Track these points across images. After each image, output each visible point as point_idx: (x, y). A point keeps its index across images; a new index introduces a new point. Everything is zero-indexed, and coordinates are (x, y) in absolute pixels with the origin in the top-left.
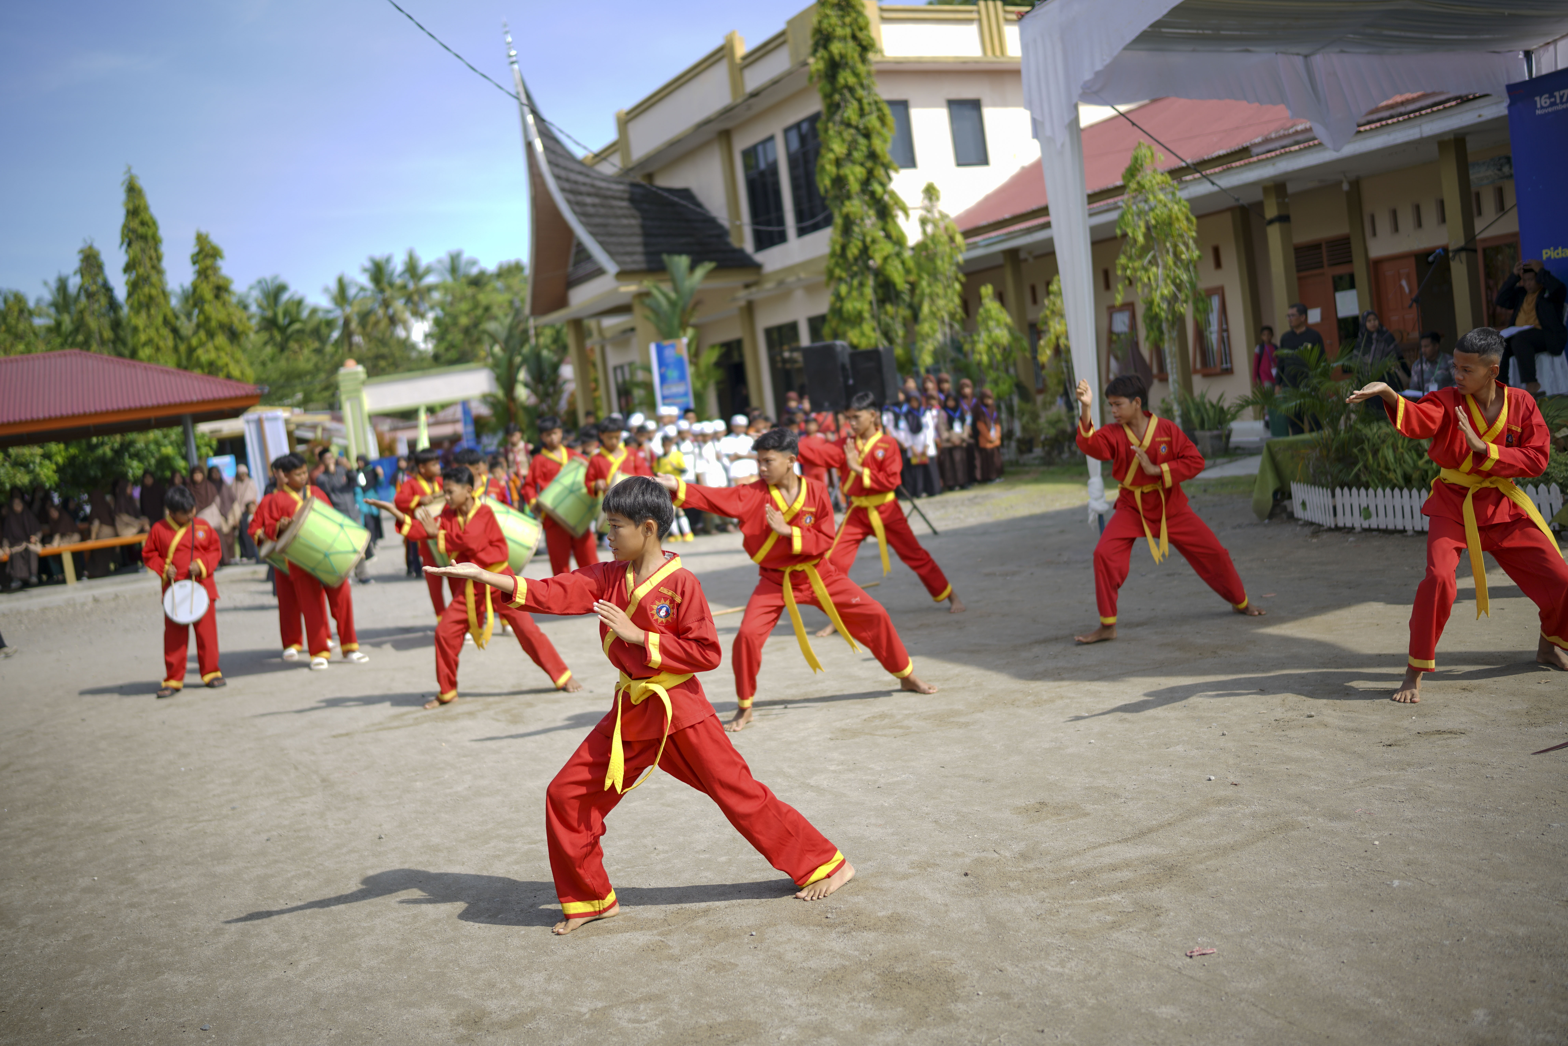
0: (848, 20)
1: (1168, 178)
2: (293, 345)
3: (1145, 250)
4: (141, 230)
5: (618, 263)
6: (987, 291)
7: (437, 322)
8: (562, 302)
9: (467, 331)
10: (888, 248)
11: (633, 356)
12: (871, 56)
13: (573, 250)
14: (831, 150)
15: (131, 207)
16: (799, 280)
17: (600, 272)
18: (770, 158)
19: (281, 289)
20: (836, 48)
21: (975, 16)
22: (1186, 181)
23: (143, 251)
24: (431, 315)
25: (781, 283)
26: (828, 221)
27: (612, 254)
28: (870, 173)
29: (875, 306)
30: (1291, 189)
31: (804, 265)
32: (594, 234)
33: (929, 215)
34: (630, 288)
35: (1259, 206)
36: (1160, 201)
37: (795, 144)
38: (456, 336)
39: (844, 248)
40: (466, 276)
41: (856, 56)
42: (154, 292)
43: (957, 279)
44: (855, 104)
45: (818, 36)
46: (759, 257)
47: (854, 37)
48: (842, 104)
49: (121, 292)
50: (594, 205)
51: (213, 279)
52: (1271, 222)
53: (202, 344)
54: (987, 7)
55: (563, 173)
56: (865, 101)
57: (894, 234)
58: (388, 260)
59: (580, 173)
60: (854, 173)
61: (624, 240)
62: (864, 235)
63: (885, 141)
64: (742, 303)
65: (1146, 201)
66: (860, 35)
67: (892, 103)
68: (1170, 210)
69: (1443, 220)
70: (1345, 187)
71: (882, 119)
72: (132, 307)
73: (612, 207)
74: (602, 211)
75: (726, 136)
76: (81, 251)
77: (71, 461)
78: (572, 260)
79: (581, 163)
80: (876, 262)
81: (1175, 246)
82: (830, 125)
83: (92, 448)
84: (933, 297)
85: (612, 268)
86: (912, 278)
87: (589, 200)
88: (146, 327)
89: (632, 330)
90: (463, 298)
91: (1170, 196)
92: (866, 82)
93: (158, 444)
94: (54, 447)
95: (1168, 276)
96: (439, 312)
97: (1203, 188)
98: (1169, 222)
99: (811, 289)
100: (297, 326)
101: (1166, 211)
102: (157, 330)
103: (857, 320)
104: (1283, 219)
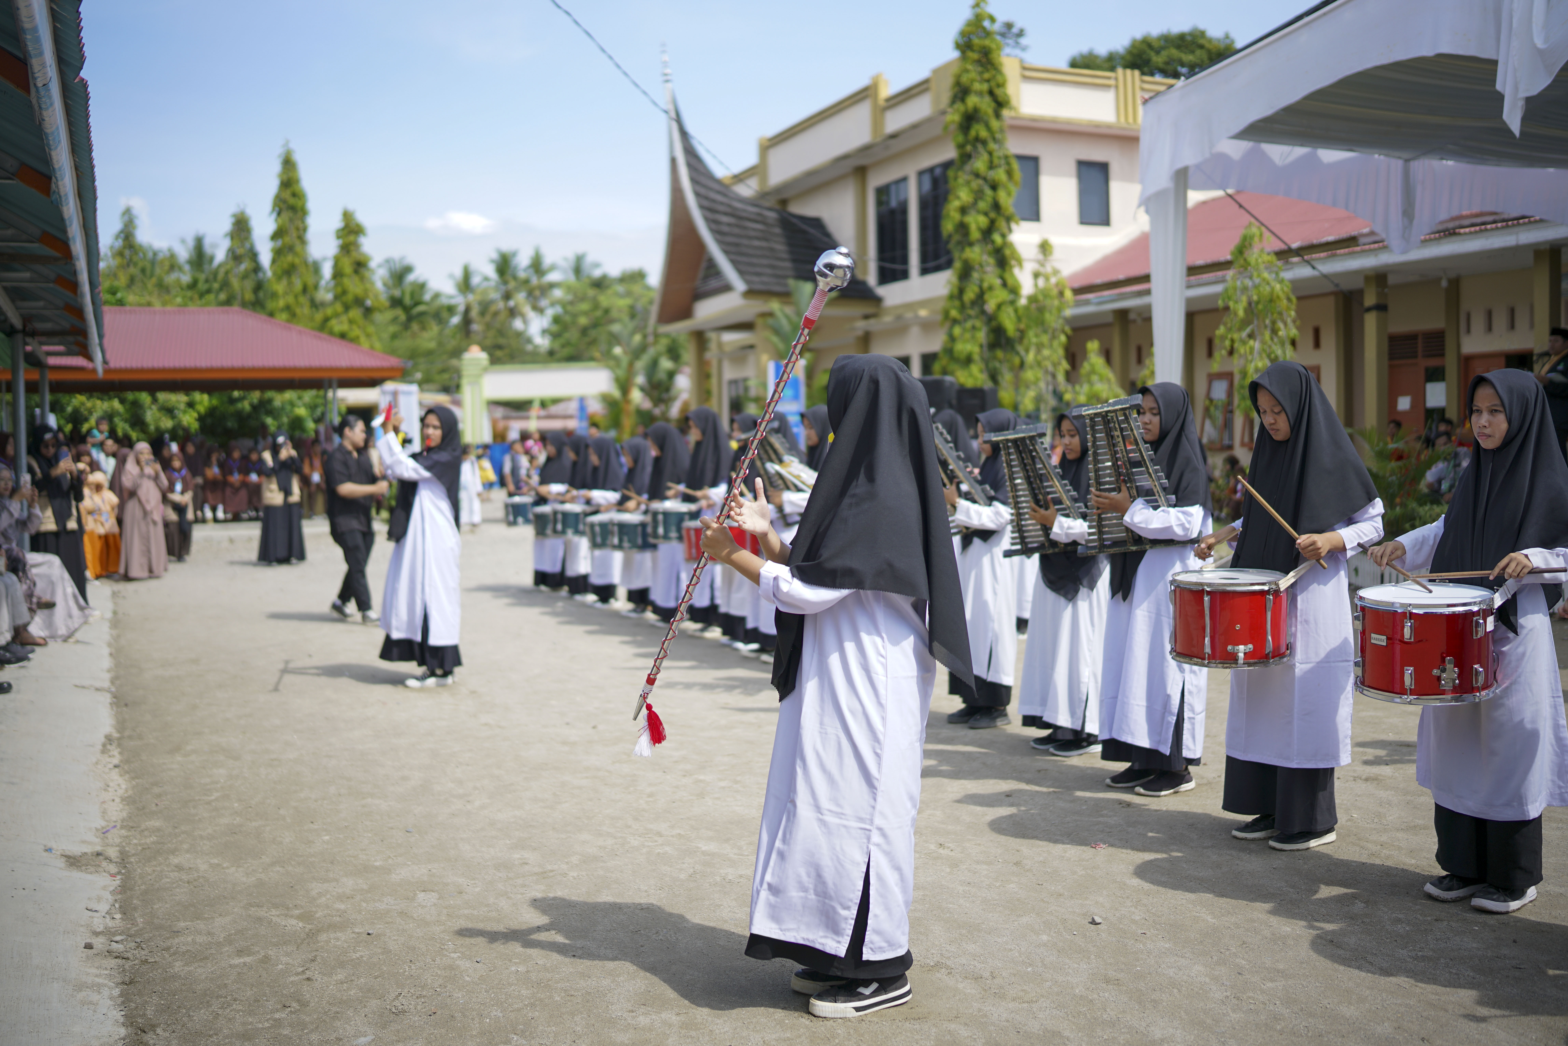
0: (986, 76)
1: (1273, 258)
2: (415, 326)
3: (1245, 323)
4: (292, 201)
5: (747, 282)
6: (1093, 346)
7: (556, 320)
8: (686, 313)
9: (584, 331)
10: (1001, 295)
11: (749, 371)
12: (1006, 113)
13: (704, 265)
14: (958, 198)
15: (285, 177)
16: (917, 317)
17: (727, 288)
18: (902, 197)
19: (408, 269)
20: (972, 101)
21: (1112, 82)
22: (1292, 263)
23: (291, 220)
24: (550, 312)
25: (899, 318)
26: (948, 265)
27: (741, 273)
28: (992, 222)
29: (985, 349)
30: (1392, 280)
31: (923, 304)
32: (726, 252)
33: (1042, 270)
34: (756, 306)
35: (1360, 293)
36: (1264, 279)
37: (927, 185)
38: (573, 335)
39: (961, 291)
40: (589, 277)
41: (990, 111)
42: (297, 261)
43: (1063, 332)
44: (985, 157)
45: (956, 89)
46: (882, 291)
47: (991, 93)
48: (973, 154)
49: (265, 258)
50: (729, 225)
51: (354, 254)
52: (1369, 310)
53: (336, 315)
54: (1125, 76)
55: (703, 191)
56: (995, 154)
57: (1010, 282)
58: (514, 254)
59: (719, 192)
60: (976, 222)
61: (754, 260)
62: (982, 281)
63: (1009, 194)
64: (860, 333)
65: (1251, 277)
66: (998, 92)
67: (1021, 158)
68: (1273, 289)
69: (1532, 325)
70: (1444, 283)
71: (1009, 173)
72: (274, 274)
73: (745, 228)
74: (736, 231)
75: (861, 172)
76: (234, 216)
77: (212, 412)
78: (701, 274)
79: (718, 182)
80: (991, 306)
81: (1274, 323)
82: (960, 173)
83: (233, 401)
84: (1040, 347)
85: (740, 285)
86: (1022, 326)
87: (725, 219)
88: (286, 293)
89: (751, 347)
90: (583, 299)
91: (1274, 275)
92: (998, 136)
93: (292, 404)
94: (197, 396)
95: (1264, 350)
96: (559, 310)
97: (1305, 272)
98: (1272, 300)
99: (927, 326)
100: (421, 308)
101: (1268, 289)
102: (296, 297)
103: (968, 361)
104: (1381, 308)
